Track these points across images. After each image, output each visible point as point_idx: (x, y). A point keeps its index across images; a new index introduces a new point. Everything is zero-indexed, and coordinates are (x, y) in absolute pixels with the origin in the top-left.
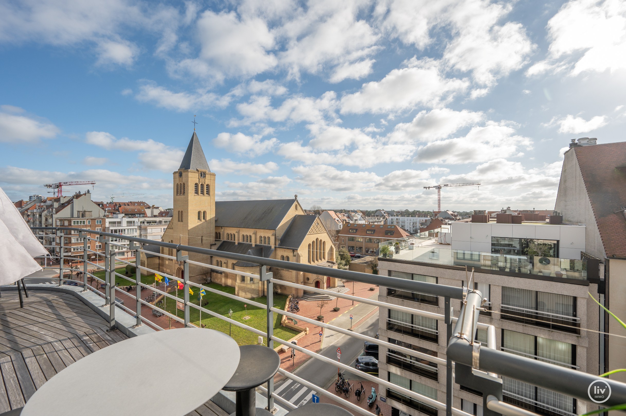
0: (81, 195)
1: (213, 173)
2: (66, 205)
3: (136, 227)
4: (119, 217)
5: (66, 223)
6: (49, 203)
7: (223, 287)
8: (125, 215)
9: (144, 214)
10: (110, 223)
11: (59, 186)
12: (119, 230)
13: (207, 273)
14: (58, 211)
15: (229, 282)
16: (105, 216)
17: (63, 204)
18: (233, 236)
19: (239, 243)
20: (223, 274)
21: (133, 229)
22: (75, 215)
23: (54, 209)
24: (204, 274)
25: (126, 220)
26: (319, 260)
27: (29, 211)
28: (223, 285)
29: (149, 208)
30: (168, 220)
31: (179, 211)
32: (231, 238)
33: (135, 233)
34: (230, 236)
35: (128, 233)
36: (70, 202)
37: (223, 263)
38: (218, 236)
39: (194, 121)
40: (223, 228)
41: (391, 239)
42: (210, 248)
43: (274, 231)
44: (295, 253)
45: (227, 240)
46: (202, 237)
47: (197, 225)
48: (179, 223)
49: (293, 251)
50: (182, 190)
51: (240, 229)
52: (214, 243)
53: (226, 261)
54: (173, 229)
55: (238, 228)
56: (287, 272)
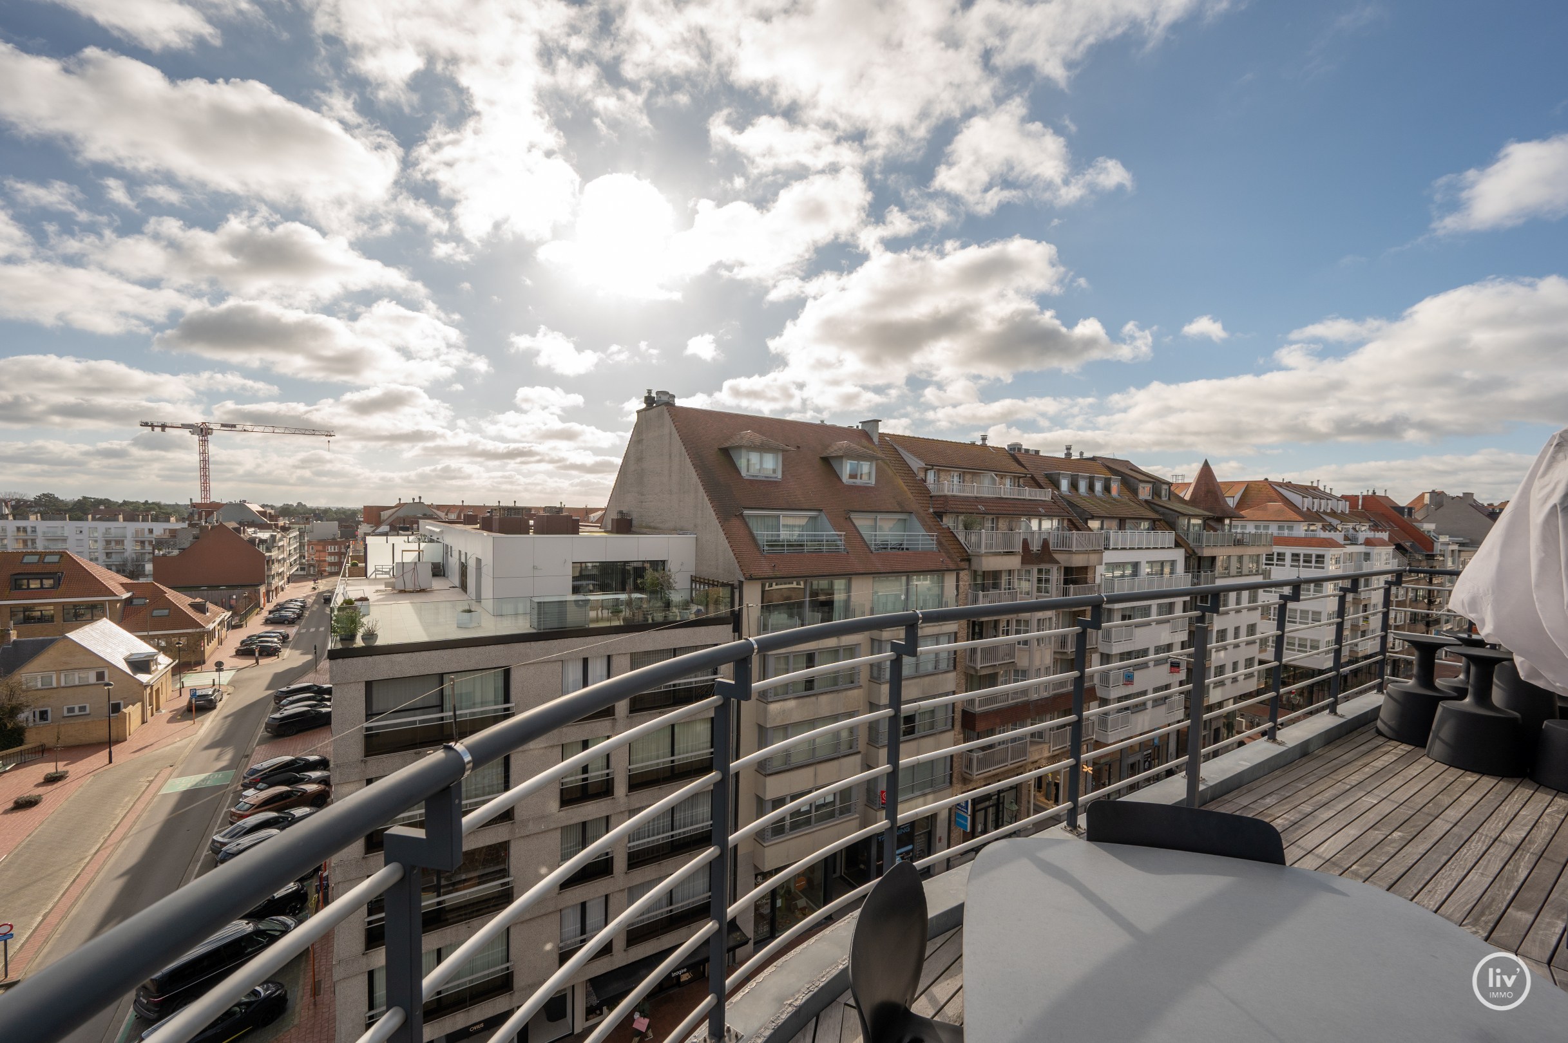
41: (47, 604)
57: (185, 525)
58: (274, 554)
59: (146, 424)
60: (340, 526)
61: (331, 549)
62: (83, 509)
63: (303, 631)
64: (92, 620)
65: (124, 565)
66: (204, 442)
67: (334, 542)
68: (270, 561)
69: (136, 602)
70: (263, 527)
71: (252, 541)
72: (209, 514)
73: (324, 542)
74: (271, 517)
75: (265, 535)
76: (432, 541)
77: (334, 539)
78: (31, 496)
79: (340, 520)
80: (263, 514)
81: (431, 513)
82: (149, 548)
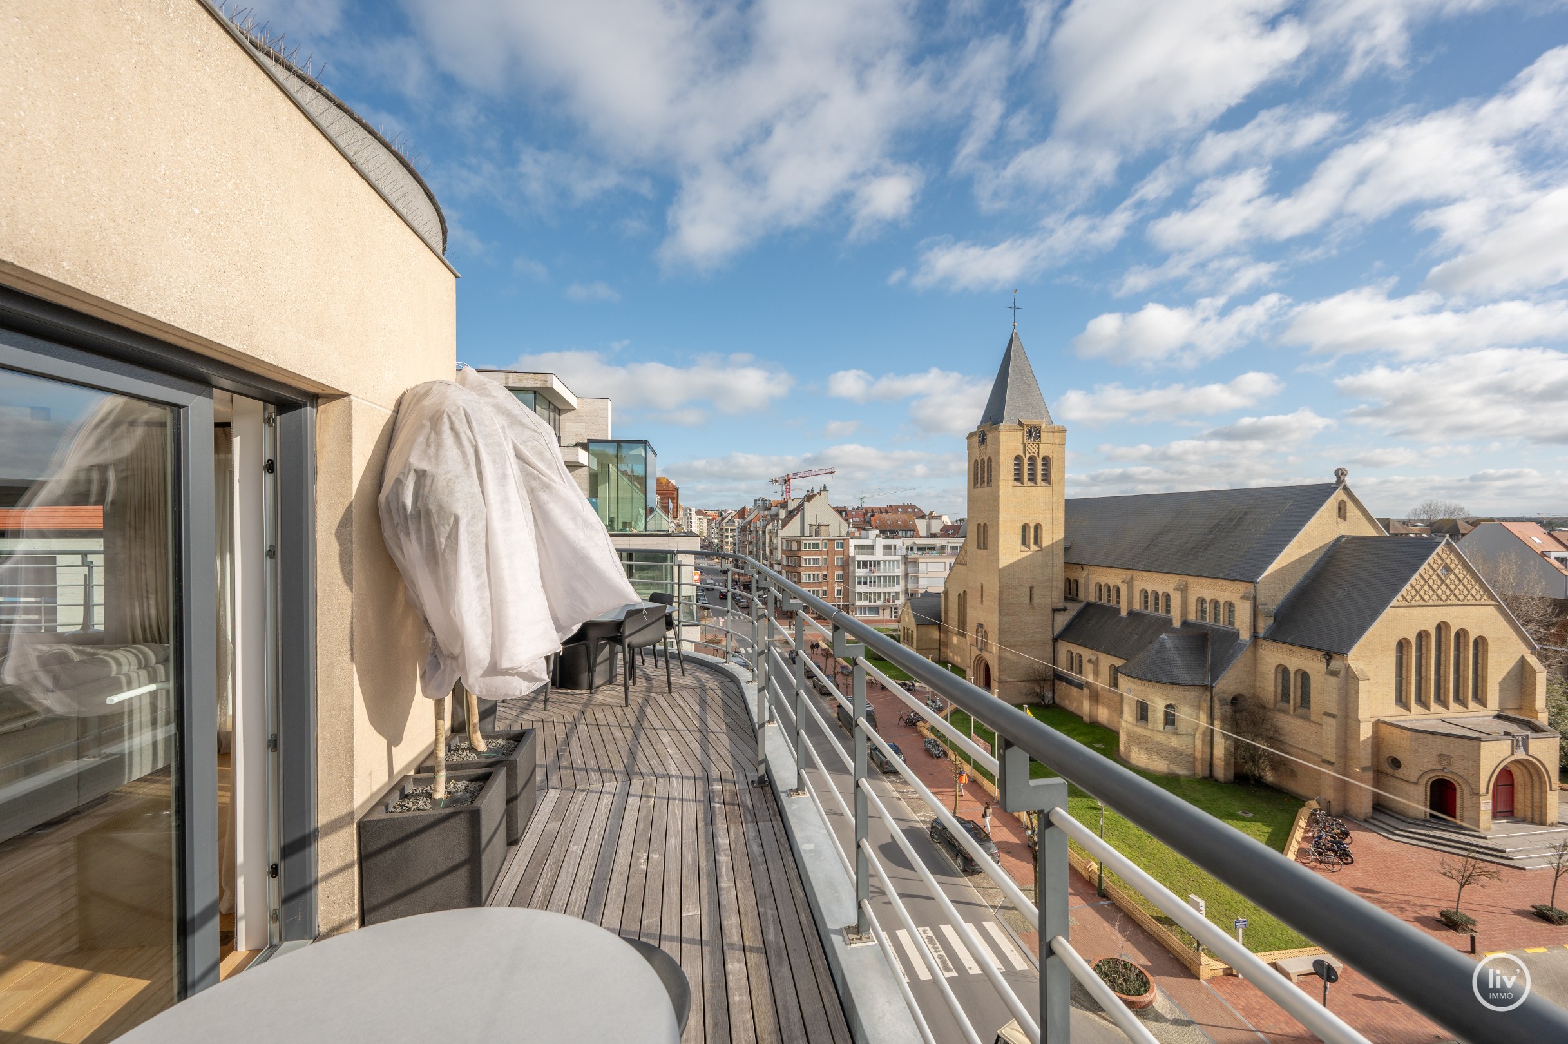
0: (814, 495)
1: (1059, 427)
2: (795, 513)
3: (899, 558)
4: (870, 537)
5: (795, 547)
6: (774, 510)
7: (1085, 723)
8: (881, 532)
9: (913, 531)
10: (857, 547)
11: (787, 480)
12: (871, 562)
13: (1044, 680)
14: (785, 523)
15: (1103, 715)
16: (848, 534)
17: (791, 512)
18: (1113, 593)
19: (1131, 613)
20: (1086, 691)
21: (893, 561)
22: (807, 533)
23: (780, 522)
24: (1037, 680)
25: (881, 542)
27: (752, 525)
28: (1086, 719)
29: (923, 517)
30: (958, 545)
31: (979, 524)
32: (1109, 596)
33: (896, 570)
34: (1104, 591)
35: (885, 570)
36: (800, 508)
37: (1085, 660)
38: (1071, 590)
39: (1012, 305)
40: (1086, 568)
42: (1051, 617)
43: (1251, 586)
44: (1335, 664)
45: (1097, 600)
46: (1031, 589)
47: (1019, 558)
48: (980, 551)
49: (1329, 657)
50: (986, 475)
51: (1135, 573)
52: (1061, 606)
53: (1093, 658)
54: (965, 564)
55: (1130, 572)
56: (1299, 722)
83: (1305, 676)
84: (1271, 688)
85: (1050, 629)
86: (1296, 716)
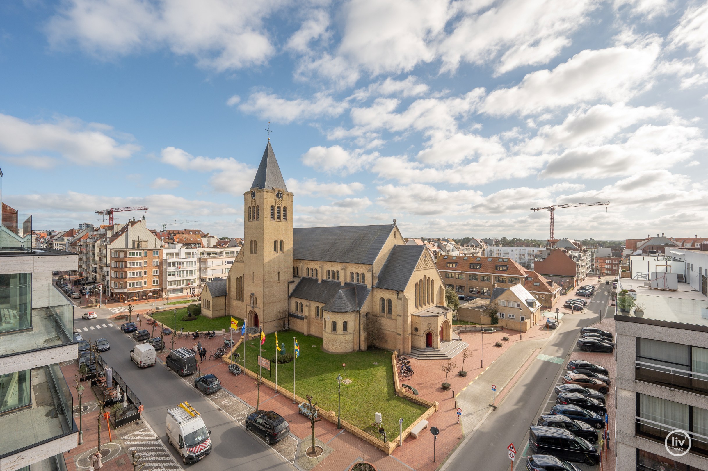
0: (135, 223)
1: (290, 193)
2: (120, 233)
3: (196, 260)
4: (177, 248)
5: (121, 255)
6: (102, 231)
8: (183, 244)
9: (201, 244)
10: (167, 254)
11: (110, 213)
12: (177, 263)
13: (285, 318)
14: (112, 240)
15: (314, 331)
16: (161, 246)
17: (117, 233)
18: (314, 272)
19: (323, 281)
20: (305, 320)
21: (192, 262)
22: (130, 245)
23: (108, 239)
25: (184, 250)
26: (427, 305)
27: (82, 241)
28: (306, 334)
29: (204, 236)
30: (236, 251)
31: (252, 240)
32: (313, 274)
33: (194, 266)
34: (310, 271)
35: (187, 267)
36: (124, 230)
37: (304, 306)
38: (296, 272)
40: (302, 261)
41: (504, 276)
42: (287, 286)
43: (371, 266)
44: (400, 295)
45: (307, 276)
46: (279, 273)
47: (273, 257)
48: (252, 255)
49: (398, 292)
50: (255, 215)
51: (324, 262)
52: (291, 280)
53: (308, 304)
54: (243, 262)
55: (322, 262)
56: (388, 320)
57: (545, 249)
58: (580, 263)
59: (532, 209)
60: (612, 250)
61: (607, 262)
62: (514, 243)
63: (594, 301)
64: (516, 284)
65: (525, 264)
66: (552, 214)
67: (609, 258)
68: (578, 266)
69: (529, 279)
70: (575, 250)
71: (570, 256)
72: (554, 244)
73: (604, 258)
74: (579, 246)
75: (576, 254)
76: (675, 260)
77: (609, 257)
78: (500, 239)
79: (612, 247)
80: (575, 244)
81: (671, 243)
82: (533, 258)
83: (390, 301)
84: (378, 307)
85: (287, 292)
86: (387, 318)
